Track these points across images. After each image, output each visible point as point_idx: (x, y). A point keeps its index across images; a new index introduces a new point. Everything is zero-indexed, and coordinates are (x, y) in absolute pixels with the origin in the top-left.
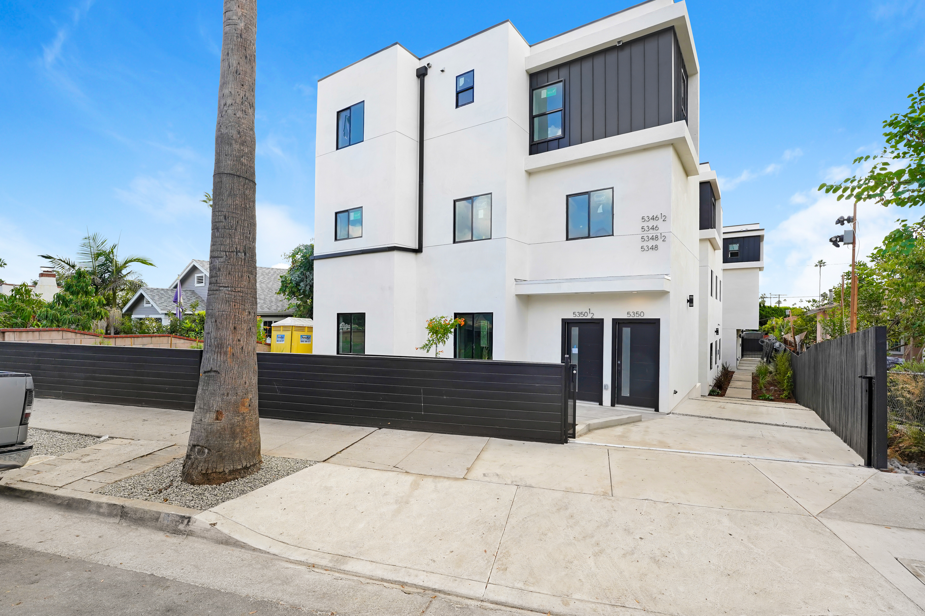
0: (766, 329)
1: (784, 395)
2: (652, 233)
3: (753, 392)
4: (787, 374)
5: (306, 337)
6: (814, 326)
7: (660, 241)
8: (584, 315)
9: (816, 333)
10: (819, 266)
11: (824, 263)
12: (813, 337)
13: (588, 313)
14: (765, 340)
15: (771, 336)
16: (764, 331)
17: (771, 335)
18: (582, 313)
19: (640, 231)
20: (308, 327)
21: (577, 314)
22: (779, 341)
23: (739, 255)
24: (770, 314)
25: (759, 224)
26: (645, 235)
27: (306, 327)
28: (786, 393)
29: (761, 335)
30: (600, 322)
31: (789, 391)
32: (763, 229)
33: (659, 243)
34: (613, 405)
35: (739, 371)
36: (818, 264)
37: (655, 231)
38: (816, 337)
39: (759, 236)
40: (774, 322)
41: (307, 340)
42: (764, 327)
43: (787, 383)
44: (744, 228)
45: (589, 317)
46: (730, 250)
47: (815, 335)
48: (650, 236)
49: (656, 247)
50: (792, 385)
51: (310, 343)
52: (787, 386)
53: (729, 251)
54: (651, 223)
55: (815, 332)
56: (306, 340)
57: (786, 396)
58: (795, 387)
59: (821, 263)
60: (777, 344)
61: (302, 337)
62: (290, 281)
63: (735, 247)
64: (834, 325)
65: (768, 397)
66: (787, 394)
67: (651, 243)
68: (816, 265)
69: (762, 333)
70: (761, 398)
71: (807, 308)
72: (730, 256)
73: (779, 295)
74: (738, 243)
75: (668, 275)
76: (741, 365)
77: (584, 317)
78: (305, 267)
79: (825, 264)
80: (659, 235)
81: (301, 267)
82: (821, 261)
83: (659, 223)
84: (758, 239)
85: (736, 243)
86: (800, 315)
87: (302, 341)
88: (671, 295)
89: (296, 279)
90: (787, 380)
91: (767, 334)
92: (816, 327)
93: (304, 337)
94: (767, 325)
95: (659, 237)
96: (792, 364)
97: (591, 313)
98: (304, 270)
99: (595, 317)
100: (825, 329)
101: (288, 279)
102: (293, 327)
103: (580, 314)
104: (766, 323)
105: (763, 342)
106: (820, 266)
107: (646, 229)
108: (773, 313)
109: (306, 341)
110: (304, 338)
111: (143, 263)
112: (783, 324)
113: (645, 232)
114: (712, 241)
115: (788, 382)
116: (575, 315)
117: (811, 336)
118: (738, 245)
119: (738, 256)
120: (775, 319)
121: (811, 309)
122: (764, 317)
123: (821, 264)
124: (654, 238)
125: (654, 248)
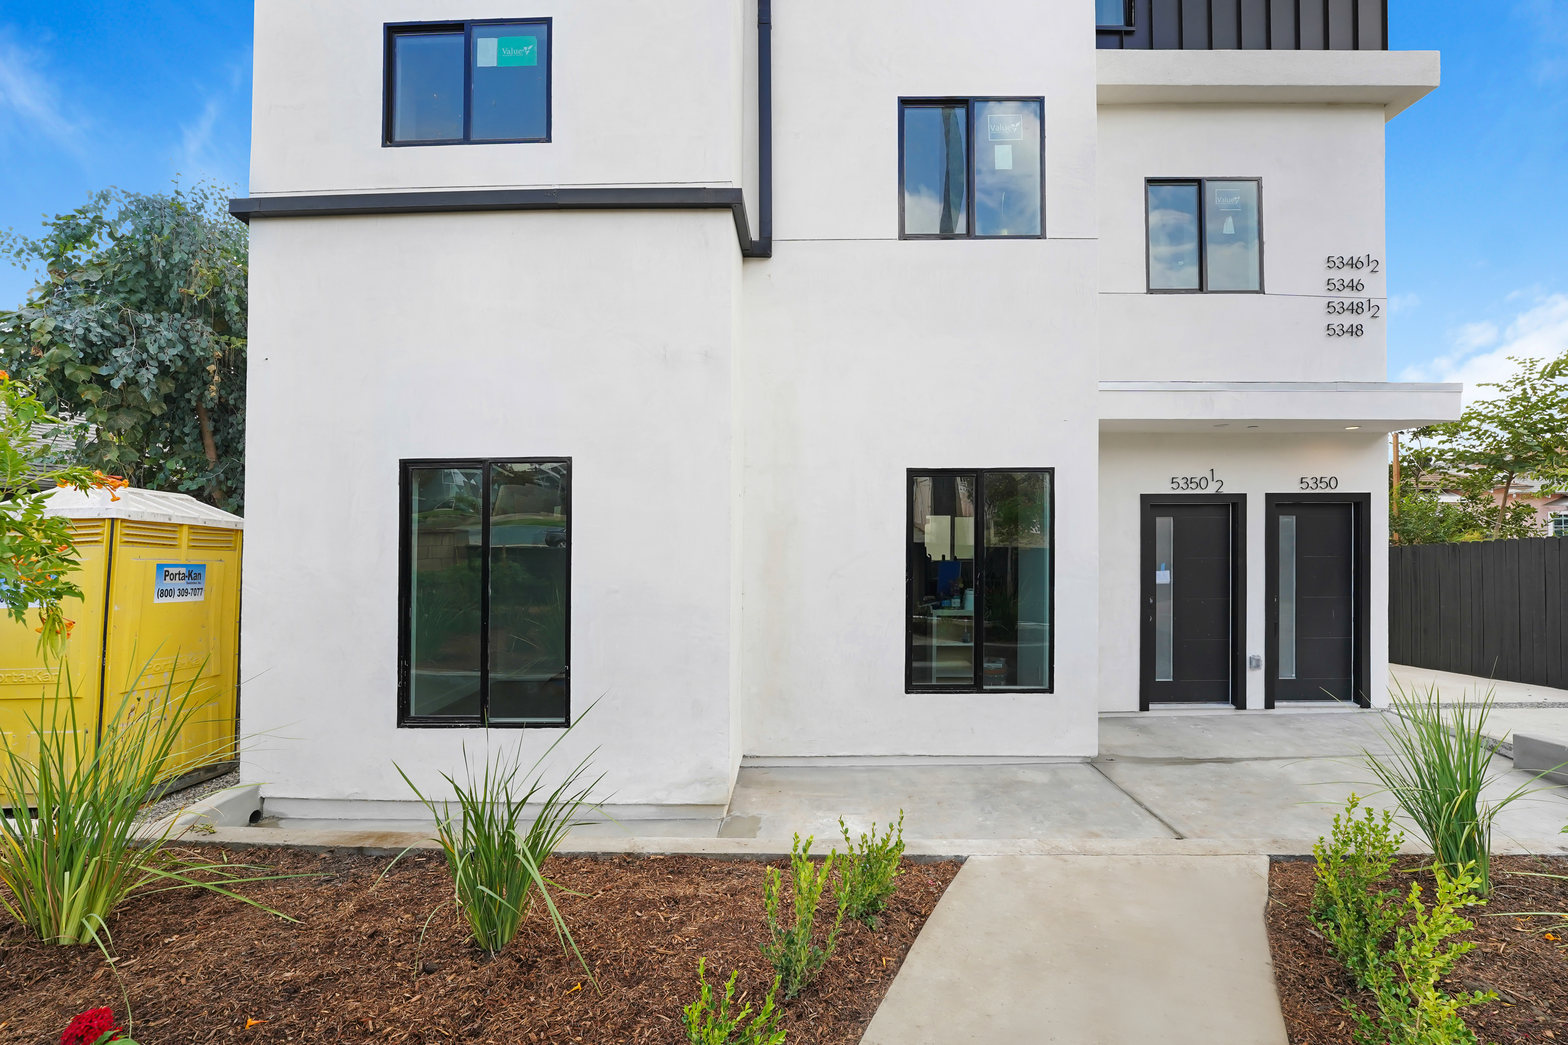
2: (1349, 297)
5: (183, 570)
7: (1367, 315)
8: (1199, 485)
13: (1210, 479)
18: (1193, 480)
19: (1322, 289)
20: (191, 527)
21: (1182, 483)
26: (1336, 300)
27: (185, 530)
30: (1238, 503)
33: (1363, 319)
34: (1269, 705)
37: (1354, 294)
41: (189, 587)
45: (1211, 489)
48: (1346, 303)
49: (1359, 328)
51: (199, 598)
54: (1348, 274)
56: (183, 584)
61: (163, 571)
62: (49, 337)
67: (1348, 320)
77: (1198, 491)
78: (131, 291)
80: (1364, 301)
81: (109, 291)
83: (1362, 275)
87: (163, 593)
89: (88, 330)
93: (173, 570)
95: (1366, 307)
97: (1215, 480)
98: (125, 301)
99: (1225, 490)
101: (41, 327)
102: (118, 525)
103: (1189, 482)
107: (1337, 285)
109: (184, 592)
110: (173, 577)
113: (1335, 293)
116: (1175, 486)
124: (1355, 309)
125: (1356, 331)
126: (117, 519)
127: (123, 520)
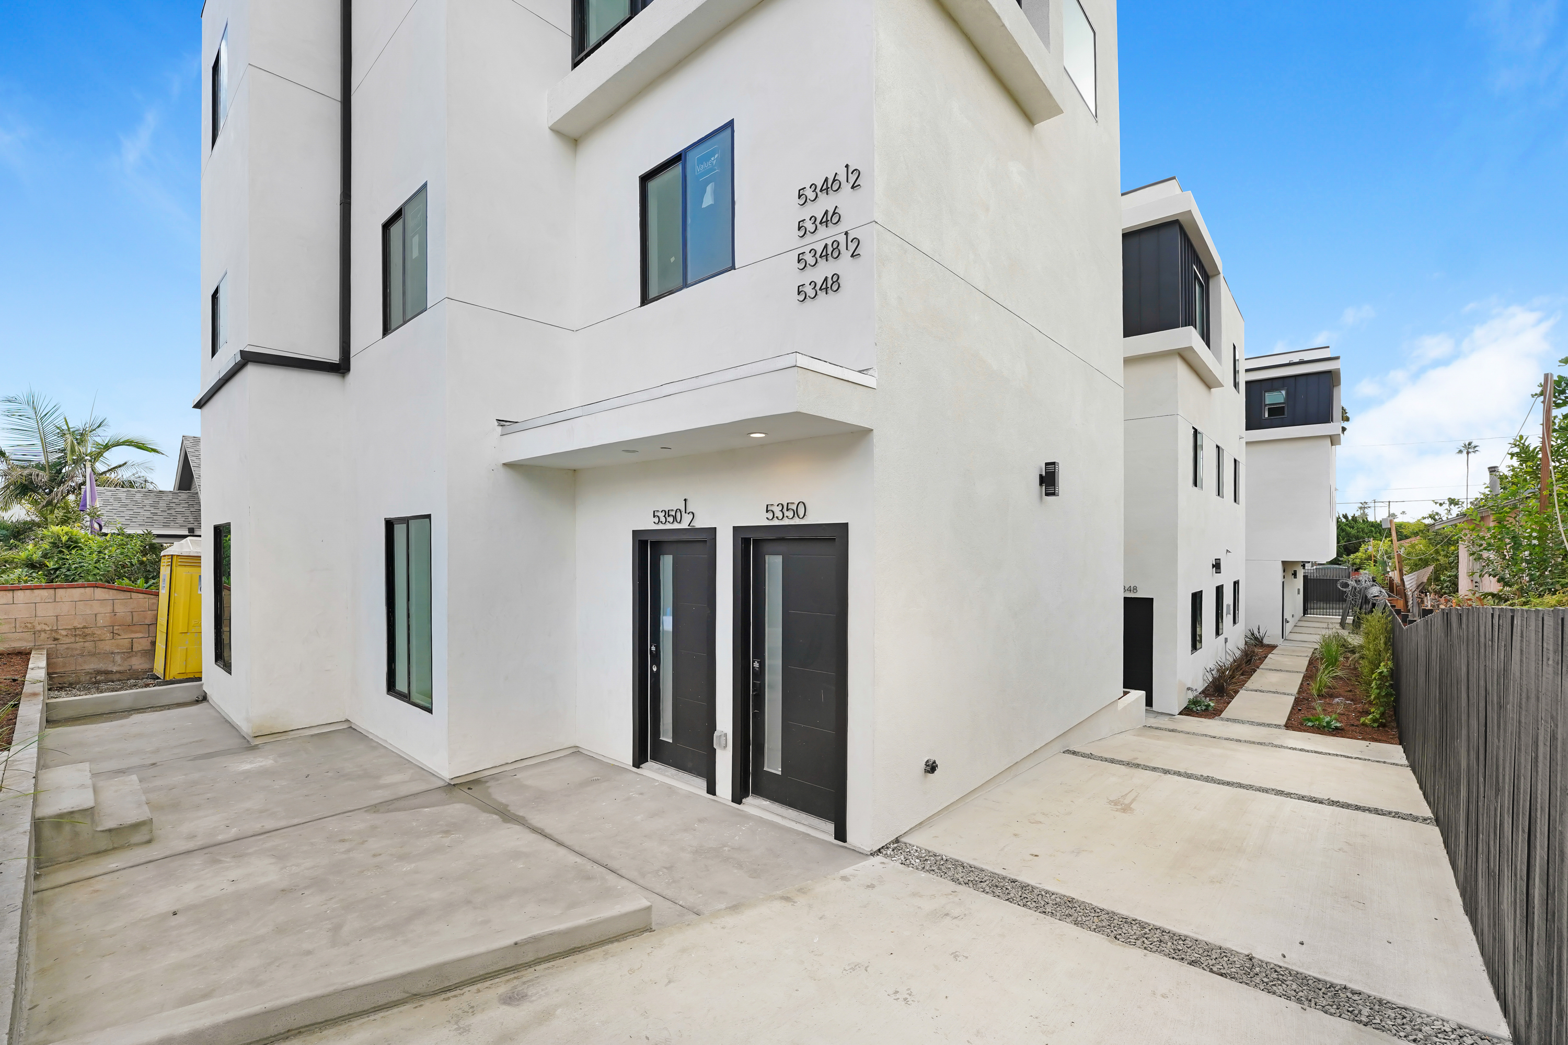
0: (1358, 561)
1: (1370, 716)
2: (826, 235)
3: (1297, 702)
4: (1378, 667)
6: (1453, 554)
7: (845, 258)
9: (1457, 569)
10: (1465, 452)
11: (1475, 447)
12: (1450, 576)
13: (682, 511)
14: (1350, 582)
15: (1365, 575)
16: (1354, 564)
17: (1365, 572)
18: (670, 513)
19: (793, 236)
22: (1380, 585)
23: (1286, 413)
24: (1367, 534)
25: (1328, 347)
26: (807, 249)
28: (1375, 712)
29: (1347, 571)
30: (707, 539)
31: (1382, 709)
32: (1337, 358)
33: (843, 266)
34: (736, 798)
35: (1287, 644)
36: (1462, 449)
37: (829, 230)
38: (1456, 577)
39: (1329, 372)
40: (1371, 547)
42: (1352, 556)
43: (1377, 688)
44: (1296, 358)
45: (685, 523)
46: (1267, 402)
47: (1454, 574)
48: (819, 248)
49: (836, 278)
50: (1392, 695)
52: (1378, 696)
53: (1266, 405)
54: (822, 206)
55: (1455, 565)
57: (1375, 720)
58: (1397, 700)
59: (1469, 448)
60: (1375, 590)
63: (1275, 398)
64: (1517, 546)
65: (1328, 723)
66: (1378, 716)
67: (825, 270)
68: (1461, 452)
69: (1349, 568)
70: (1310, 724)
71: (1436, 517)
72: (1267, 416)
73: (1389, 502)
74: (1283, 390)
75: (870, 372)
76: (1297, 630)
77: (675, 526)
79: (1476, 449)
80: (842, 239)
82: (1470, 444)
83: (843, 200)
84: (1329, 380)
85: (1278, 389)
86: (1422, 531)
88: (878, 440)
90: (1378, 682)
91: (1357, 570)
92: (1458, 556)
94: (1359, 554)
95: (842, 247)
96: (1393, 641)
97: (687, 512)
99: (698, 524)
100: (1480, 558)
103: (666, 516)
104: (1357, 550)
105: (1346, 585)
106: (1468, 453)
107: (810, 226)
108: (1372, 531)
111: (138, 448)
112: (1389, 550)
113: (809, 238)
114: (1186, 354)
115: (1379, 687)
116: (657, 520)
117: (1444, 575)
118: (1284, 392)
119: (1284, 414)
120: (1372, 542)
121: (1444, 519)
122: (1354, 539)
123: (1470, 450)
124: (829, 253)
125: (831, 285)
126: (175, 555)
127: (178, 556)
